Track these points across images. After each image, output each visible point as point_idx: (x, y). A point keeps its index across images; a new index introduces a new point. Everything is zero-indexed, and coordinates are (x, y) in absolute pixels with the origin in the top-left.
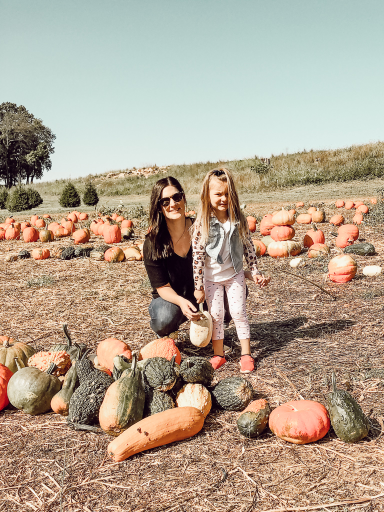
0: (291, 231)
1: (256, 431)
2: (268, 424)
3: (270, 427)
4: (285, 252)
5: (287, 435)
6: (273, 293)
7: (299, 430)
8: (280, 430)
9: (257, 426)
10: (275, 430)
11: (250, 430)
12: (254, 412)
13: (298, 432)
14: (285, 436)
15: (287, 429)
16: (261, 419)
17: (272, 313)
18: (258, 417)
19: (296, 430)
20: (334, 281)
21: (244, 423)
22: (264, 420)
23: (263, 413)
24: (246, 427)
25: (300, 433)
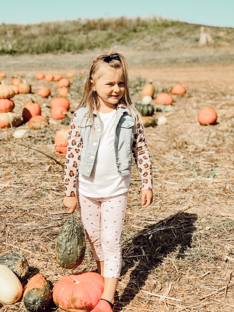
0: (12, 104)
1: (43, 307)
2: (52, 298)
3: (55, 300)
4: (6, 124)
5: (72, 306)
6: (6, 165)
7: (84, 301)
8: (66, 303)
9: (44, 302)
10: (60, 303)
11: (37, 306)
12: (40, 289)
13: (83, 303)
14: (71, 308)
15: (73, 301)
16: (47, 295)
17: (13, 186)
18: (45, 293)
19: (82, 301)
20: (61, 153)
21: (31, 299)
22: (49, 296)
23: (47, 288)
24: (34, 303)
25: (85, 303)
